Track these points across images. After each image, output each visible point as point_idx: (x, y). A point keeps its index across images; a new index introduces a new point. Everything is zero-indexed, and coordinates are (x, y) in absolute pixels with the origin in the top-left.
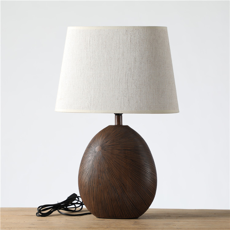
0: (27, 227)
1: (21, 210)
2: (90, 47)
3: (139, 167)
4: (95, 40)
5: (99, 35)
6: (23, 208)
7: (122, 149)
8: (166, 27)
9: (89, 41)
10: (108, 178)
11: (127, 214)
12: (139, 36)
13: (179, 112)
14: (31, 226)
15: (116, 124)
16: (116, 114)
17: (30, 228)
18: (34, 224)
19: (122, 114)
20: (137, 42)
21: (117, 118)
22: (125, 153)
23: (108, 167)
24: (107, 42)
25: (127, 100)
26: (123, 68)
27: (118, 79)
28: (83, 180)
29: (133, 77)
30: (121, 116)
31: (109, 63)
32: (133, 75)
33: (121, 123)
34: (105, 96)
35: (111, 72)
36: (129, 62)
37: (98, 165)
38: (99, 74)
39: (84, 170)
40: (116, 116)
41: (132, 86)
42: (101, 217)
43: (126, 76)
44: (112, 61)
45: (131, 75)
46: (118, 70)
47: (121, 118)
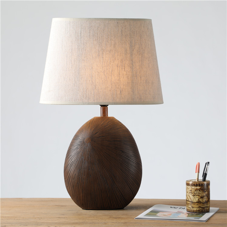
0: (57, 217)
1: (51, 200)
2: (81, 38)
4: (86, 32)
5: (90, 26)
6: (54, 198)
7: (112, 140)
9: (80, 32)
10: (99, 169)
11: (115, 205)
12: (129, 27)
13: (163, 103)
14: (61, 216)
15: (102, 116)
16: (101, 106)
17: (60, 218)
18: (64, 214)
19: (108, 105)
20: (128, 35)
22: (114, 144)
23: (98, 158)
24: (99, 34)
25: (119, 92)
26: (115, 59)
27: (111, 71)
28: (72, 172)
29: (124, 69)
30: (106, 107)
31: (101, 55)
32: (124, 66)
33: (106, 114)
34: (98, 87)
35: (103, 64)
36: (120, 53)
37: (88, 157)
38: (91, 66)
39: (72, 162)
40: (102, 108)
41: (124, 77)
42: (88, 209)
43: (119, 67)
44: (104, 53)
45: (123, 67)
46: (111, 62)
47: (106, 109)
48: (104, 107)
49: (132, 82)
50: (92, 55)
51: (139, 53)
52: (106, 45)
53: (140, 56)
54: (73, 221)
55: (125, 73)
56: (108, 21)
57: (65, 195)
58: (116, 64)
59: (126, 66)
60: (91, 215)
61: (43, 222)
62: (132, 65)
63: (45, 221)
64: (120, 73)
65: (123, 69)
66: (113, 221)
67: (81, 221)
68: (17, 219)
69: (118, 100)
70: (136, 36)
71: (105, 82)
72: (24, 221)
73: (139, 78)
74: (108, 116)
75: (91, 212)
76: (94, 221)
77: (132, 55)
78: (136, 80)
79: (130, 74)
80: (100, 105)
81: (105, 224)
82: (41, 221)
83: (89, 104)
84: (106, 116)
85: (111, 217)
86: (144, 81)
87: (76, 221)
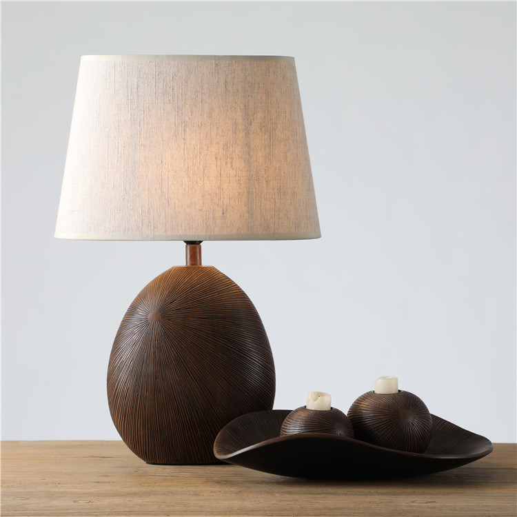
2: (138, 99)
3: (242, 355)
4: (148, 85)
5: (157, 73)
7: (206, 317)
8: (293, 58)
9: (136, 86)
10: (177, 379)
12: (243, 75)
14: (101, 479)
15: (188, 264)
16: (188, 243)
17: (99, 484)
18: (108, 474)
19: (201, 242)
20: (240, 90)
21: (190, 251)
22: (211, 325)
23: (176, 354)
24: (176, 89)
25: (221, 213)
26: (211, 143)
27: (201, 168)
28: (121, 385)
29: (232, 163)
30: (198, 246)
31: (180, 134)
32: (231, 158)
33: (198, 261)
34: (175, 203)
35: (186, 153)
36: (222, 130)
37: (154, 352)
38: (160, 157)
39: (122, 362)
40: (188, 247)
41: (231, 182)
42: (158, 462)
43: (219, 160)
44: (187, 129)
45: (229, 160)
46: (201, 148)
47: (198, 250)
48: (194, 246)
49: (248, 192)
50: (162, 135)
51: (263, 129)
52: (192, 112)
53: (267, 137)
54: (128, 490)
55: (233, 172)
56: (196, 62)
57: (110, 433)
58: (214, 154)
59: (234, 158)
60: (166, 476)
61: (63, 493)
62: (249, 155)
63: (67, 490)
64: (223, 173)
65: (229, 165)
66: (212, 489)
67: (144, 489)
68: (8, 487)
69: (217, 231)
70: (258, 93)
71: (190, 192)
72: (23, 490)
73: (264, 182)
74: (201, 264)
75: (166, 470)
76: (172, 489)
77: (247, 134)
78: (257, 186)
79: (244, 174)
80: (185, 242)
81: (196, 494)
82: (58, 490)
83: (154, 239)
84: (198, 264)
85: (209, 480)
86: (276, 191)
87: (135, 489)
